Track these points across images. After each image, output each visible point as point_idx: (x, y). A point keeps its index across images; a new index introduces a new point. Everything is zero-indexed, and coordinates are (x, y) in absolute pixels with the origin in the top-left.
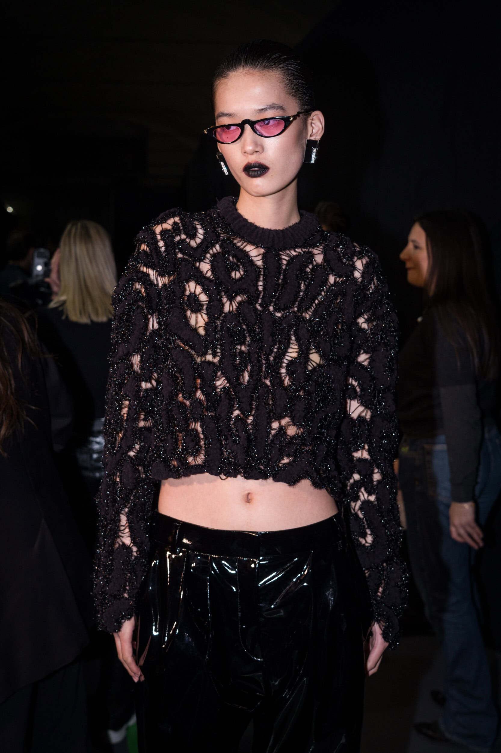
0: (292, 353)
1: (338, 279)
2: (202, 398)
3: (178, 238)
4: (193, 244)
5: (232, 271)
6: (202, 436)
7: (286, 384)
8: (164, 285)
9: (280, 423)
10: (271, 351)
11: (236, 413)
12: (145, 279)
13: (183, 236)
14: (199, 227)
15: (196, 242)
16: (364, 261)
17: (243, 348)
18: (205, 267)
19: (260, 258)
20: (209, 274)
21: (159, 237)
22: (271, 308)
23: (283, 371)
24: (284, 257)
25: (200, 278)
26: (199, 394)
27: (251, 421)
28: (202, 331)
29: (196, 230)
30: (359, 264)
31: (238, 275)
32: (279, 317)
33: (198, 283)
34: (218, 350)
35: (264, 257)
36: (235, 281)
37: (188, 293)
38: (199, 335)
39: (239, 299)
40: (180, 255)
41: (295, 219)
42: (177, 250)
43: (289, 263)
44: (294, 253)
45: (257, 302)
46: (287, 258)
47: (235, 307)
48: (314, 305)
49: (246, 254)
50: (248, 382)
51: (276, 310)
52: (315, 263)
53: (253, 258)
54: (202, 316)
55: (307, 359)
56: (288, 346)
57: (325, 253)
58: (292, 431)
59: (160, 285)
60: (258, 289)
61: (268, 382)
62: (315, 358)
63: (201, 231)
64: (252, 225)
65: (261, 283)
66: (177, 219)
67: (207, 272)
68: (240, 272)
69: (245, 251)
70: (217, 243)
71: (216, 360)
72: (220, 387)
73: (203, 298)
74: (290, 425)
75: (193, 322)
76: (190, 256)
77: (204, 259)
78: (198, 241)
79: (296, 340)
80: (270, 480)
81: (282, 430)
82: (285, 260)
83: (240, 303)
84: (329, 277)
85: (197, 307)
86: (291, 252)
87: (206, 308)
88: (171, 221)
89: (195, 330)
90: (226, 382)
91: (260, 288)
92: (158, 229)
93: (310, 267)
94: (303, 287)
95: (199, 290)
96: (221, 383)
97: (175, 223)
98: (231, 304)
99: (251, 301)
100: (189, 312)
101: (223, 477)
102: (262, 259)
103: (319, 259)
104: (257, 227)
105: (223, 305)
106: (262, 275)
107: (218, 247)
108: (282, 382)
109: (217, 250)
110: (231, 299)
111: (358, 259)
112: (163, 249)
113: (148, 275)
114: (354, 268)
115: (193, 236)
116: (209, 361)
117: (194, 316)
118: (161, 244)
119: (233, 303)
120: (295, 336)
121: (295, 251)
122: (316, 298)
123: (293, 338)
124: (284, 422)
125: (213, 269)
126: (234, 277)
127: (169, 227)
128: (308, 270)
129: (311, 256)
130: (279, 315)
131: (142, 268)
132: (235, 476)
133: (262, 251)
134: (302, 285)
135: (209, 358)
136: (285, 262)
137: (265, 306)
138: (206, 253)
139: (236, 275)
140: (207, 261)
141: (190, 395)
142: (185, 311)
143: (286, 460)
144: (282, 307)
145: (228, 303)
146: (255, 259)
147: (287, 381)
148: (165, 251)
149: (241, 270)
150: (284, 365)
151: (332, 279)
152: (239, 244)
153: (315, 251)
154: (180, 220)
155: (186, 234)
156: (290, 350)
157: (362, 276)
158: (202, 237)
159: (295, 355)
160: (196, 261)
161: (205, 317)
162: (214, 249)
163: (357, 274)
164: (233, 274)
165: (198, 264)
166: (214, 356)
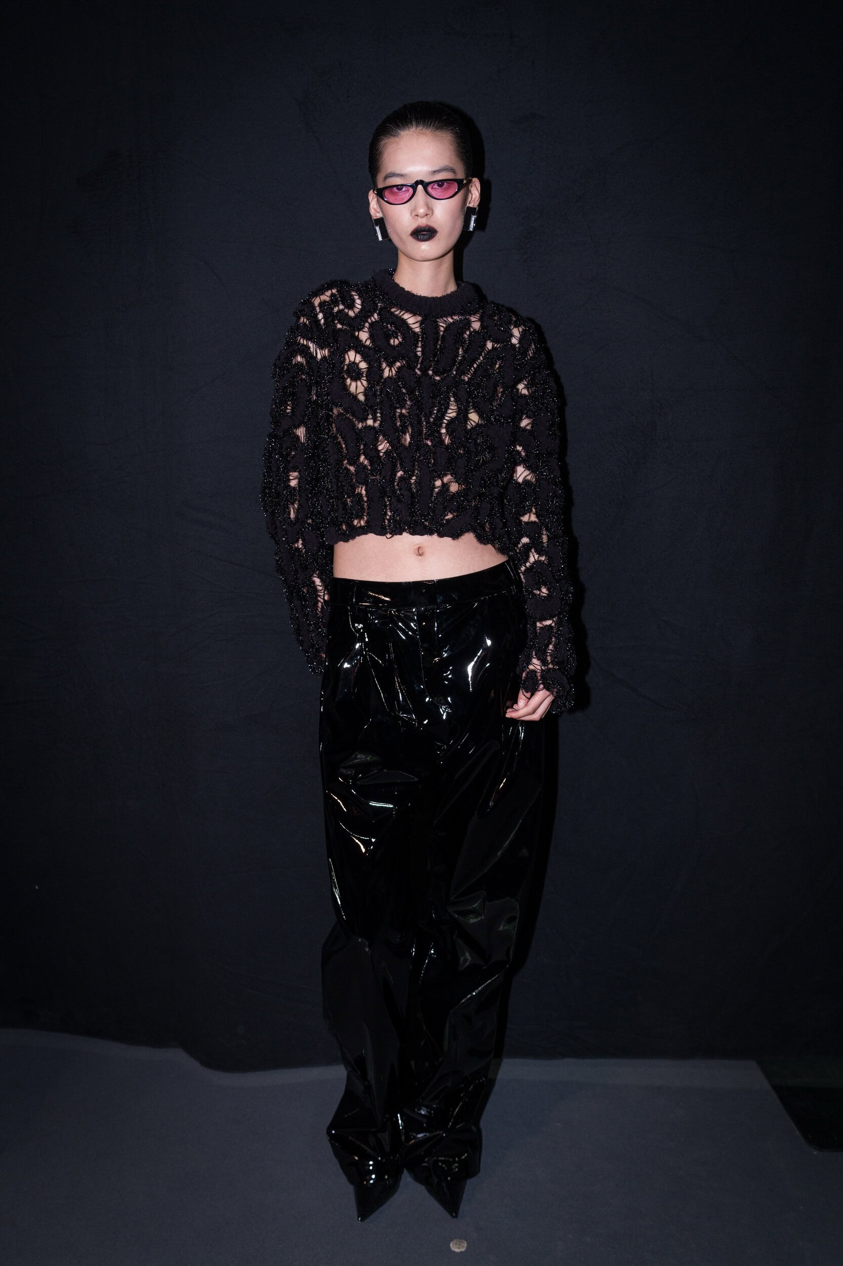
0: (451, 413)
1: (496, 345)
2: (366, 462)
3: (336, 309)
4: (351, 314)
5: (391, 338)
6: (365, 499)
7: (447, 444)
8: (324, 358)
9: (442, 481)
10: (431, 413)
11: (400, 474)
12: (305, 351)
13: (341, 307)
14: (356, 297)
15: (354, 312)
16: (521, 329)
17: (404, 411)
18: (364, 336)
19: (417, 325)
20: (368, 343)
21: (318, 309)
22: (430, 372)
23: (443, 431)
24: (441, 324)
25: (359, 347)
26: (362, 458)
27: (414, 481)
28: (361, 398)
29: (354, 301)
30: (516, 332)
31: (397, 342)
32: (439, 381)
33: (357, 352)
34: (379, 415)
35: (422, 323)
36: (394, 347)
37: (347, 362)
38: (359, 401)
39: (398, 364)
40: (339, 326)
41: (452, 288)
42: (336, 322)
43: (446, 329)
44: (451, 320)
45: (416, 367)
46: (444, 325)
47: (394, 372)
48: (472, 369)
49: (404, 322)
50: (410, 443)
51: (436, 373)
52: (472, 330)
53: (411, 325)
54: (361, 382)
55: (467, 419)
56: (447, 408)
57: (481, 320)
58: (454, 488)
59: (319, 357)
60: (416, 355)
61: (429, 443)
62: (474, 417)
63: (358, 301)
64: (409, 293)
65: (419, 349)
66: (334, 291)
67: (366, 341)
68: (398, 339)
69: (403, 318)
70: (375, 311)
71: (377, 425)
72: (383, 451)
73: (363, 365)
74: (452, 482)
75: (352, 389)
76: (350, 325)
77: (363, 328)
78: (357, 310)
79: (456, 401)
80: (435, 536)
81: (445, 486)
82: (443, 327)
83: (399, 368)
84: (486, 342)
85: (356, 374)
86: (448, 319)
87: (366, 374)
88: (329, 293)
89: (355, 397)
90: (388, 444)
91: (419, 354)
92: (317, 302)
93: (468, 333)
94: (461, 351)
95: (358, 358)
96: (383, 446)
97: (332, 295)
98: (390, 370)
99: (410, 367)
100: (349, 381)
101: (389, 536)
102: (420, 326)
103: (476, 325)
104: (413, 295)
105: (383, 371)
106: (420, 341)
107: (376, 316)
108: (443, 441)
109: (375, 319)
110: (391, 365)
111: (515, 327)
112: (322, 321)
113: (309, 348)
114: (512, 335)
115: (351, 306)
116: (369, 426)
117: (354, 384)
118: (320, 316)
119: (393, 368)
120: (454, 397)
121: (452, 318)
122: (474, 361)
123: (452, 399)
124: (446, 479)
125: (372, 337)
126: (393, 344)
127: (328, 299)
128: (466, 336)
129: (468, 324)
130: (438, 378)
131: (302, 341)
132: (401, 534)
133: (419, 318)
134: (460, 350)
135: (370, 422)
136: (442, 329)
137: (424, 371)
138: (364, 323)
139: (395, 342)
140: (366, 329)
141: (354, 461)
142: (344, 380)
143: (450, 516)
144: (441, 370)
145: (388, 369)
146: (413, 326)
147: (447, 441)
148: (324, 324)
149: (399, 337)
150: (444, 425)
151: (489, 345)
152: (397, 313)
153: (473, 319)
154: (337, 291)
155: (343, 304)
156: (450, 411)
157: (520, 343)
158: (360, 307)
159: (454, 415)
160: (355, 331)
161: (365, 383)
162: (372, 318)
163: (514, 341)
164: (392, 341)
165: (357, 334)
166: (375, 420)
